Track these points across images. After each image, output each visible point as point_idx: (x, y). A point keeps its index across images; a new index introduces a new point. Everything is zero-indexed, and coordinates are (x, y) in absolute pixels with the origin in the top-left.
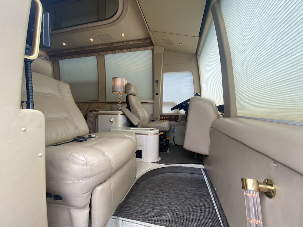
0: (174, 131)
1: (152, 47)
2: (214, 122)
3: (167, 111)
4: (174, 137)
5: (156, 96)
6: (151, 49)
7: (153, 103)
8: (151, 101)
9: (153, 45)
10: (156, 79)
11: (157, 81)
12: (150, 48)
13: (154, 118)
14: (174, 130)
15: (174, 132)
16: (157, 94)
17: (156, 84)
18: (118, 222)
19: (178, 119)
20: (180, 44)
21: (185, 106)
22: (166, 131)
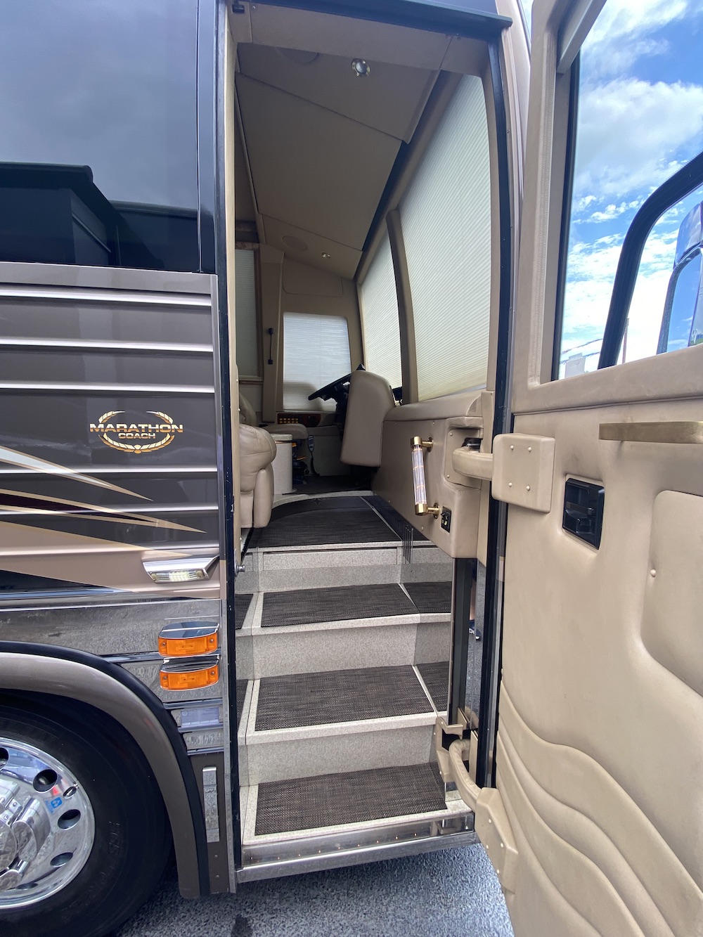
0: (311, 447)
1: (256, 246)
2: (387, 413)
3: (293, 403)
4: (312, 459)
5: (267, 365)
6: (252, 250)
7: (261, 384)
8: (255, 378)
9: (258, 241)
10: (266, 326)
11: (270, 331)
12: (249, 245)
13: (264, 420)
14: (312, 445)
15: (311, 449)
16: (270, 362)
17: (266, 338)
18: (255, 558)
19: (319, 421)
20: (323, 254)
21: (336, 390)
22: (302, 441)
